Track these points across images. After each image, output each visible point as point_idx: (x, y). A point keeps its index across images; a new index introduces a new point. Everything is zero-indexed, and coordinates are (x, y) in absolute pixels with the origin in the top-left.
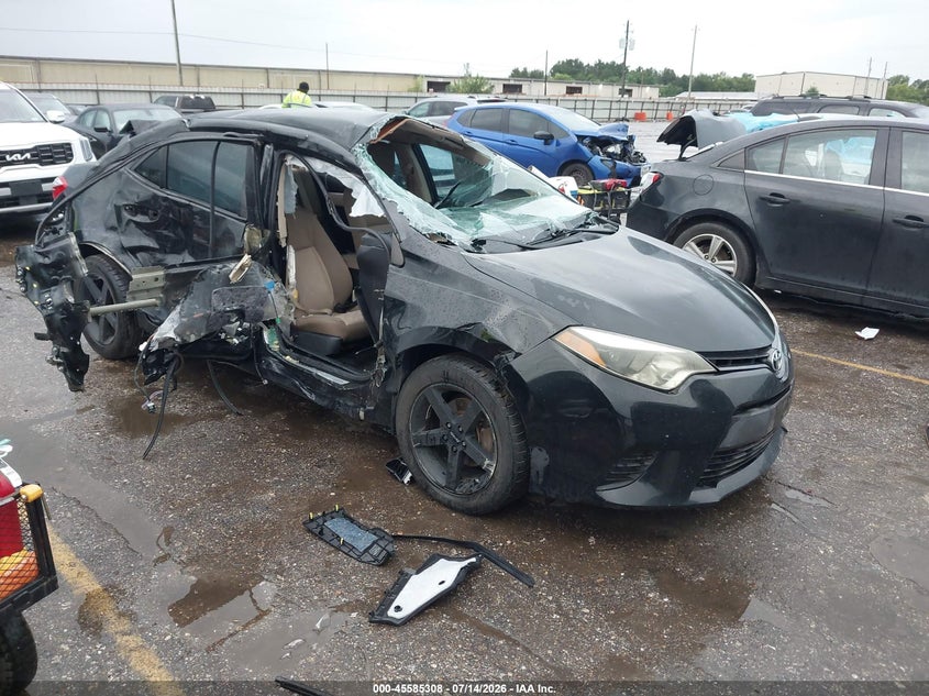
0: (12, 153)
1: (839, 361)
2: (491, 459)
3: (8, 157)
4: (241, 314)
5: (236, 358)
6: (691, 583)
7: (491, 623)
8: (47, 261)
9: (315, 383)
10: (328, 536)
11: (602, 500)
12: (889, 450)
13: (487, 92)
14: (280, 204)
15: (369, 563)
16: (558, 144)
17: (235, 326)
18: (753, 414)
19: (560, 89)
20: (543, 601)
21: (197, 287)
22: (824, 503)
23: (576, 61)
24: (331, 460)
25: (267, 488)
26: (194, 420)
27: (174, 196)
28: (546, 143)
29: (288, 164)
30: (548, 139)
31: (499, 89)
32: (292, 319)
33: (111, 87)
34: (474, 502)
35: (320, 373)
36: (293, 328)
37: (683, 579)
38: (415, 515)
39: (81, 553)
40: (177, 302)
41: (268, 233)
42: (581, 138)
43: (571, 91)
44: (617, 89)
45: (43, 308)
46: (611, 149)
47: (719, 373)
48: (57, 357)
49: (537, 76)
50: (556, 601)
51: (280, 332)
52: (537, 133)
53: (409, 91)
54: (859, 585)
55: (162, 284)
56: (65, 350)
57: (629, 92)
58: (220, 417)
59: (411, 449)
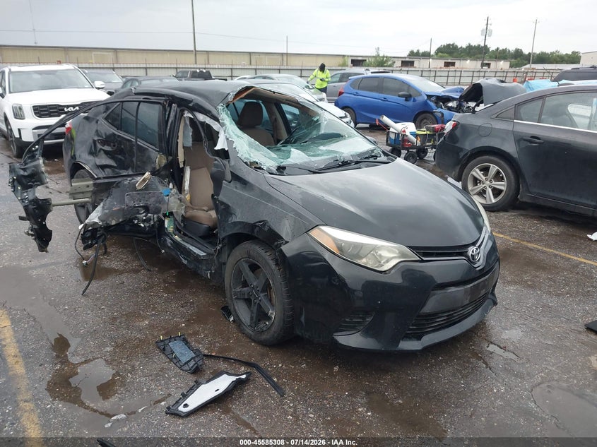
0: (68, 107)
1: (567, 256)
2: (273, 310)
3: (65, 109)
4: (147, 209)
5: (145, 236)
6: (391, 404)
7: (245, 418)
8: (26, 174)
9: (188, 253)
10: (168, 351)
11: (336, 342)
12: (578, 322)
13: (390, 66)
14: (180, 141)
15: (186, 371)
16: (414, 100)
17: (142, 216)
18: (449, 291)
19: (441, 63)
20: (286, 407)
21: (115, 191)
22: (514, 357)
23: (453, 44)
24: (192, 303)
25: (145, 318)
26: (121, 272)
27: (123, 135)
28: (406, 100)
29: (185, 116)
30: (408, 97)
31: (398, 63)
32: (183, 212)
33: (154, 66)
34: (264, 337)
35: (191, 248)
36: (184, 218)
37: (387, 401)
38: (228, 341)
39: (23, 350)
40: (102, 200)
41: (170, 158)
42: (429, 97)
43: (447, 65)
44: (479, 63)
45: (23, 202)
46: (450, 104)
47: (422, 261)
48: (32, 230)
49: (426, 55)
50: (295, 407)
51: (175, 220)
52: (401, 93)
53: (339, 66)
54: (513, 417)
55: (92, 189)
56: (36, 227)
57: (488, 65)
58: (136, 271)
59: (232, 299)
